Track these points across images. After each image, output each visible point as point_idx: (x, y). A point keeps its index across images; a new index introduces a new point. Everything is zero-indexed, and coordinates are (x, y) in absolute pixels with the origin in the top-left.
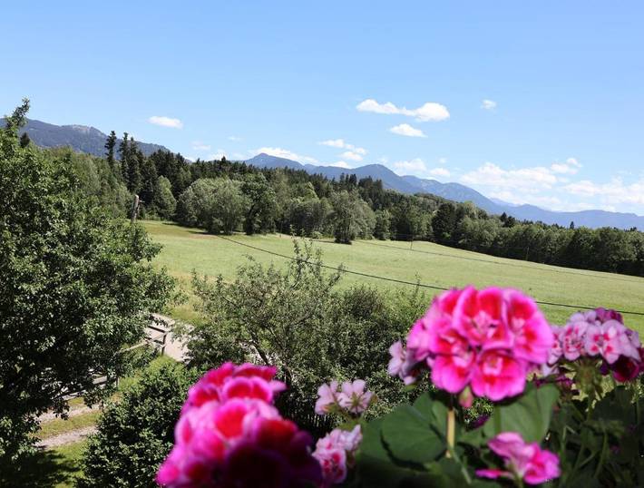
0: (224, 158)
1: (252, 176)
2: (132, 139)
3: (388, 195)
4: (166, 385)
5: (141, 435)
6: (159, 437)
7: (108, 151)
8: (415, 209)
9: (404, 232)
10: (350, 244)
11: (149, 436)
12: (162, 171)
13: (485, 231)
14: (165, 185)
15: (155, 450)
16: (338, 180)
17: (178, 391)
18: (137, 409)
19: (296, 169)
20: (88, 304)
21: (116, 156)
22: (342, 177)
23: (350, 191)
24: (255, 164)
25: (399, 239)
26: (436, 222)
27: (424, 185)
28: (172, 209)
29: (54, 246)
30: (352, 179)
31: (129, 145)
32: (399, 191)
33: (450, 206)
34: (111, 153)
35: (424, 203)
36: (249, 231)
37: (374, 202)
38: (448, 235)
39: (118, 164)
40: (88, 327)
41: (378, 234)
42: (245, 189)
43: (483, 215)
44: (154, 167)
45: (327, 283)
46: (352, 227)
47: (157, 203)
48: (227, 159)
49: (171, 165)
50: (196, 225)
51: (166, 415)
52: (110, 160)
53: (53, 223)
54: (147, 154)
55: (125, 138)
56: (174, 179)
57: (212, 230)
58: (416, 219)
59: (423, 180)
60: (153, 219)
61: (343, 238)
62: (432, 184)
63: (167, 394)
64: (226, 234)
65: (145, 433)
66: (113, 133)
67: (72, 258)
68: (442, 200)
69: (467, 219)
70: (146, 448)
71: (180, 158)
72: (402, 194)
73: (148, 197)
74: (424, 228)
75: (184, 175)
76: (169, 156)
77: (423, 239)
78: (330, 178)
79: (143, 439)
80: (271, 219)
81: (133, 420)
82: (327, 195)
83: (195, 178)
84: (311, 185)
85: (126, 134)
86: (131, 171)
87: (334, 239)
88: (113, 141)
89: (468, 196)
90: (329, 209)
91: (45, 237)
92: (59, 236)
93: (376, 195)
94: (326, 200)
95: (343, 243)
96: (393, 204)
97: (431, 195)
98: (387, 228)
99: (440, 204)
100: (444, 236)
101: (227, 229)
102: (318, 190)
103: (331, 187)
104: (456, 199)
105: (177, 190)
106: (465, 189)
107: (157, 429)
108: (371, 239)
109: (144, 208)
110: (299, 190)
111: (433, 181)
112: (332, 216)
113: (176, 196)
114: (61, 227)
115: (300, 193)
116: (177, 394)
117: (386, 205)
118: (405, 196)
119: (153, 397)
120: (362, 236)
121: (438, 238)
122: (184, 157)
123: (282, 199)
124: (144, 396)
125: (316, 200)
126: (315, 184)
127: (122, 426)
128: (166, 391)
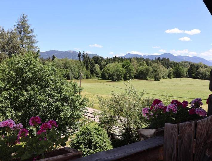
0: (116, 56)
1: (125, 61)
2: (86, 53)
3: (172, 63)
4: (87, 131)
5: (80, 147)
6: (86, 147)
7: (79, 58)
8: (181, 67)
9: (178, 75)
10: (159, 81)
11: (83, 147)
12: (96, 63)
13: (207, 72)
14: (97, 67)
15: (84, 151)
16: (154, 60)
17: (91, 133)
18: (79, 139)
19: (140, 57)
20: (61, 108)
21: (82, 59)
22: (155, 58)
23: (158, 63)
24: (126, 57)
25: (176, 77)
26: (190, 71)
27: (184, 58)
28: (100, 75)
29: (51, 91)
30: (159, 59)
31: (85, 55)
32: (175, 61)
33: (194, 65)
34: (80, 58)
35: (184, 64)
36: (125, 79)
37: (167, 66)
38: (193, 75)
39: (82, 62)
40: (62, 115)
41: (169, 77)
42: (123, 66)
43: (206, 67)
44: (93, 61)
45: (140, 96)
46: (159, 75)
47: (95, 73)
48: (117, 56)
49: (99, 60)
50: (108, 79)
51: (87, 140)
52: (80, 60)
53: (50, 84)
54: (91, 57)
55: (84, 53)
56: (100, 65)
57: (113, 80)
58: (182, 70)
59: (184, 57)
60: (94, 78)
61: (157, 79)
62: (187, 58)
63: (88, 134)
64: (118, 81)
65: (81, 146)
66: (80, 52)
67: (56, 94)
68: (191, 63)
69: (200, 68)
70: (82, 150)
71: (102, 58)
72: (176, 62)
73: (92, 71)
74: (185, 73)
75: (103, 63)
76: (98, 57)
77: (185, 77)
78: (151, 59)
79: (81, 148)
80: (132, 75)
81: (78, 142)
82: (150, 65)
83: (107, 64)
84: (145, 62)
85: (84, 52)
86: (87, 63)
87: (154, 79)
88: (80, 54)
89: (200, 60)
90: (151, 69)
91: (48, 89)
92: (52, 89)
93: (168, 63)
94: (150, 67)
95: (157, 81)
96: (173, 66)
97: (187, 62)
98: (172, 74)
99: (190, 64)
100: (192, 75)
101: (118, 80)
102: (147, 63)
103: (152, 62)
104: (196, 62)
105: (101, 68)
106: (199, 58)
107: (85, 145)
108: (166, 78)
109: (91, 75)
110: (141, 64)
111: (187, 57)
112: (152, 72)
113: (101, 70)
114: (52, 86)
115: (141, 65)
116: (91, 134)
117: (171, 67)
118: (178, 63)
119: (84, 135)
120: (163, 78)
121: (190, 76)
122: (103, 57)
123: (135, 68)
124: (82, 135)
125: (147, 67)
126: (146, 62)
127: (75, 144)
128: (87, 133)
